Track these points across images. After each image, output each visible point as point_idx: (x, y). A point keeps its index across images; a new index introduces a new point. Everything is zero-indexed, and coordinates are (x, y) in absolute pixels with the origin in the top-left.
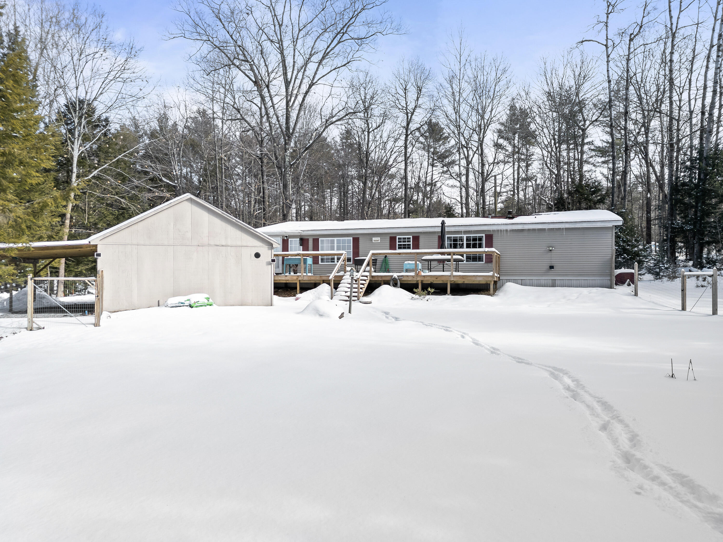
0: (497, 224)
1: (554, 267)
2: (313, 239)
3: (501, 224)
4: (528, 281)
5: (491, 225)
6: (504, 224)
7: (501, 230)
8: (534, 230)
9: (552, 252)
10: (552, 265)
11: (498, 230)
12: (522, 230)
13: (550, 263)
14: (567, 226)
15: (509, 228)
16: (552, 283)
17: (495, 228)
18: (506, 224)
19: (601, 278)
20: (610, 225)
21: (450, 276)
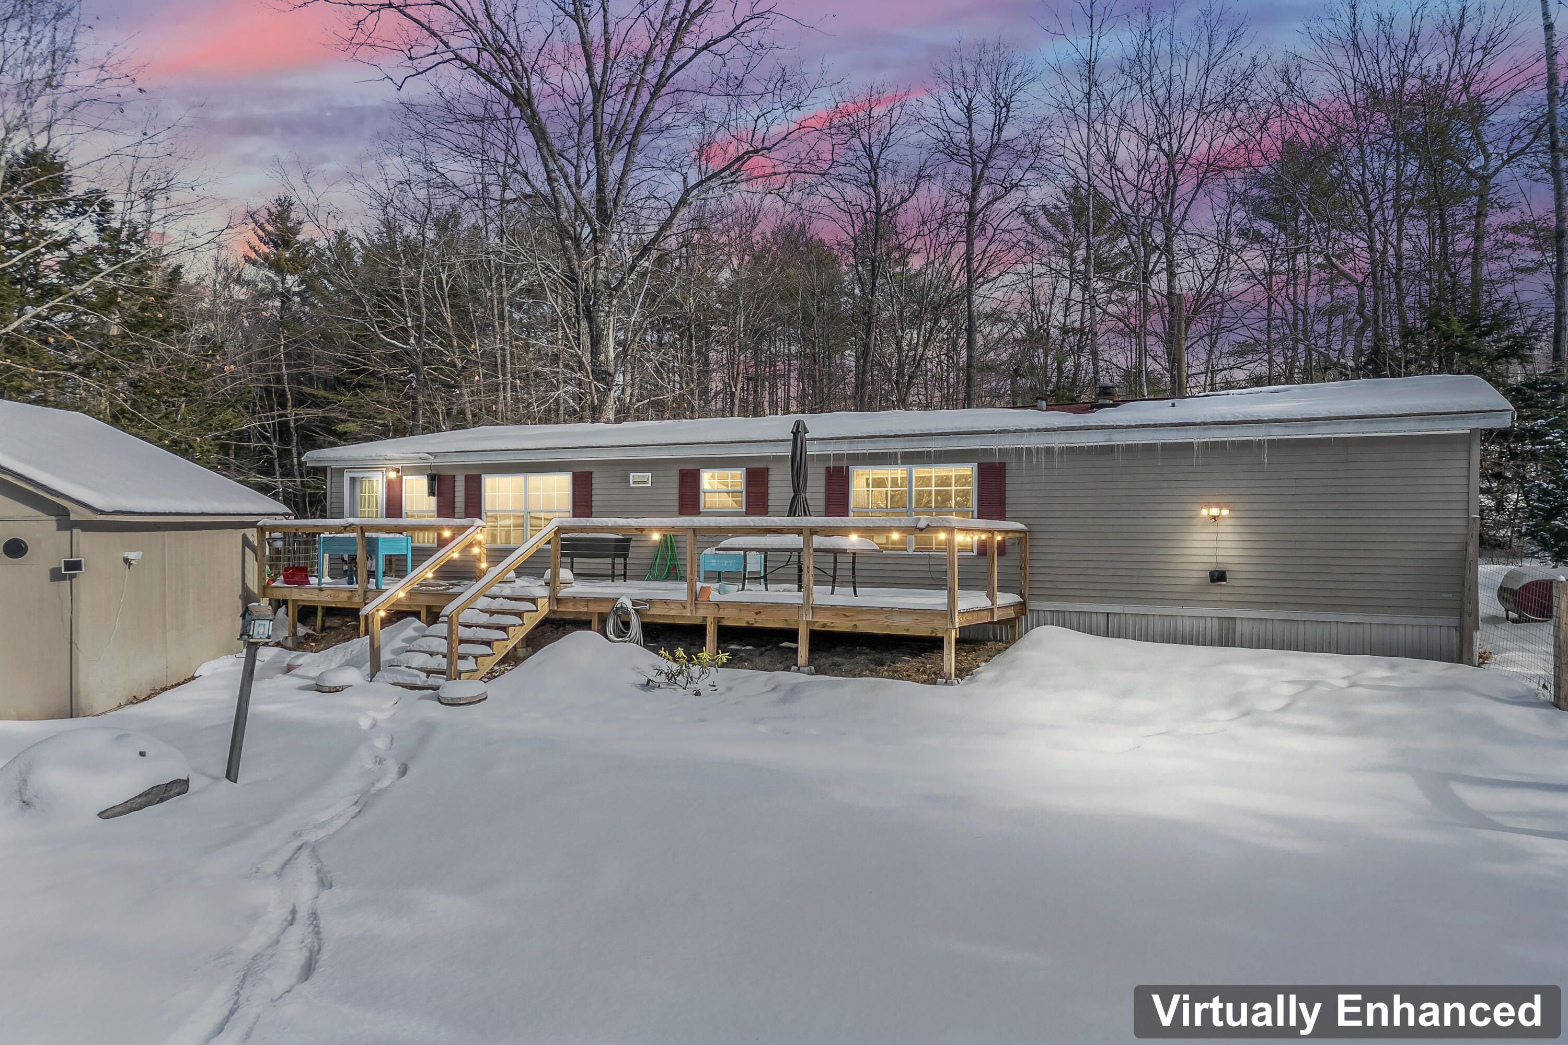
0: (1015, 431)
1: (1228, 575)
2: (467, 477)
3: (1031, 430)
4: (1131, 620)
5: (993, 432)
6: (1038, 430)
7: (1029, 450)
8: (1149, 448)
9: (1220, 522)
10: (1221, 568)
11: (1019, 451)
12: (1109, 450)
13: (1214, 560)
14: (1278, 433)
15: (1058, 441)
16: (1221, 629)
17: (1008, 442)
18: (1046, 430)
19: (1422, 621)
20: (1461, 428)
21: (800, 607)
